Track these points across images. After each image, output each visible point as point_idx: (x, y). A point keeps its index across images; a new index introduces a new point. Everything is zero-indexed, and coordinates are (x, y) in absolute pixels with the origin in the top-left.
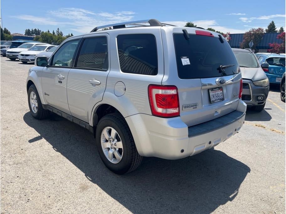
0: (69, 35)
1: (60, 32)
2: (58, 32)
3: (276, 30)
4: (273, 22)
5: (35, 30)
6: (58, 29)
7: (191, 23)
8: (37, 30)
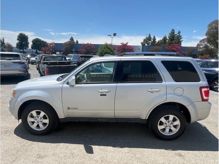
3: (74, 41)
4: (72, 37)
7: (23, 34)
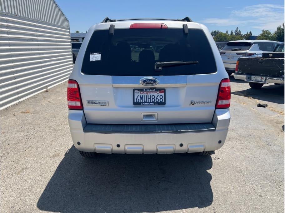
0: (248, 33)
1: (238, 31)
2: (236, 31)
5: (215, 31)
6: (237, 28)
8: (217, 31)
